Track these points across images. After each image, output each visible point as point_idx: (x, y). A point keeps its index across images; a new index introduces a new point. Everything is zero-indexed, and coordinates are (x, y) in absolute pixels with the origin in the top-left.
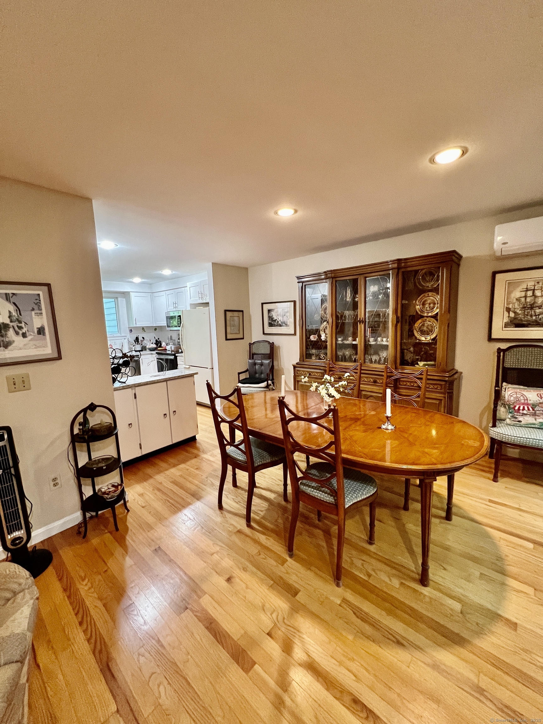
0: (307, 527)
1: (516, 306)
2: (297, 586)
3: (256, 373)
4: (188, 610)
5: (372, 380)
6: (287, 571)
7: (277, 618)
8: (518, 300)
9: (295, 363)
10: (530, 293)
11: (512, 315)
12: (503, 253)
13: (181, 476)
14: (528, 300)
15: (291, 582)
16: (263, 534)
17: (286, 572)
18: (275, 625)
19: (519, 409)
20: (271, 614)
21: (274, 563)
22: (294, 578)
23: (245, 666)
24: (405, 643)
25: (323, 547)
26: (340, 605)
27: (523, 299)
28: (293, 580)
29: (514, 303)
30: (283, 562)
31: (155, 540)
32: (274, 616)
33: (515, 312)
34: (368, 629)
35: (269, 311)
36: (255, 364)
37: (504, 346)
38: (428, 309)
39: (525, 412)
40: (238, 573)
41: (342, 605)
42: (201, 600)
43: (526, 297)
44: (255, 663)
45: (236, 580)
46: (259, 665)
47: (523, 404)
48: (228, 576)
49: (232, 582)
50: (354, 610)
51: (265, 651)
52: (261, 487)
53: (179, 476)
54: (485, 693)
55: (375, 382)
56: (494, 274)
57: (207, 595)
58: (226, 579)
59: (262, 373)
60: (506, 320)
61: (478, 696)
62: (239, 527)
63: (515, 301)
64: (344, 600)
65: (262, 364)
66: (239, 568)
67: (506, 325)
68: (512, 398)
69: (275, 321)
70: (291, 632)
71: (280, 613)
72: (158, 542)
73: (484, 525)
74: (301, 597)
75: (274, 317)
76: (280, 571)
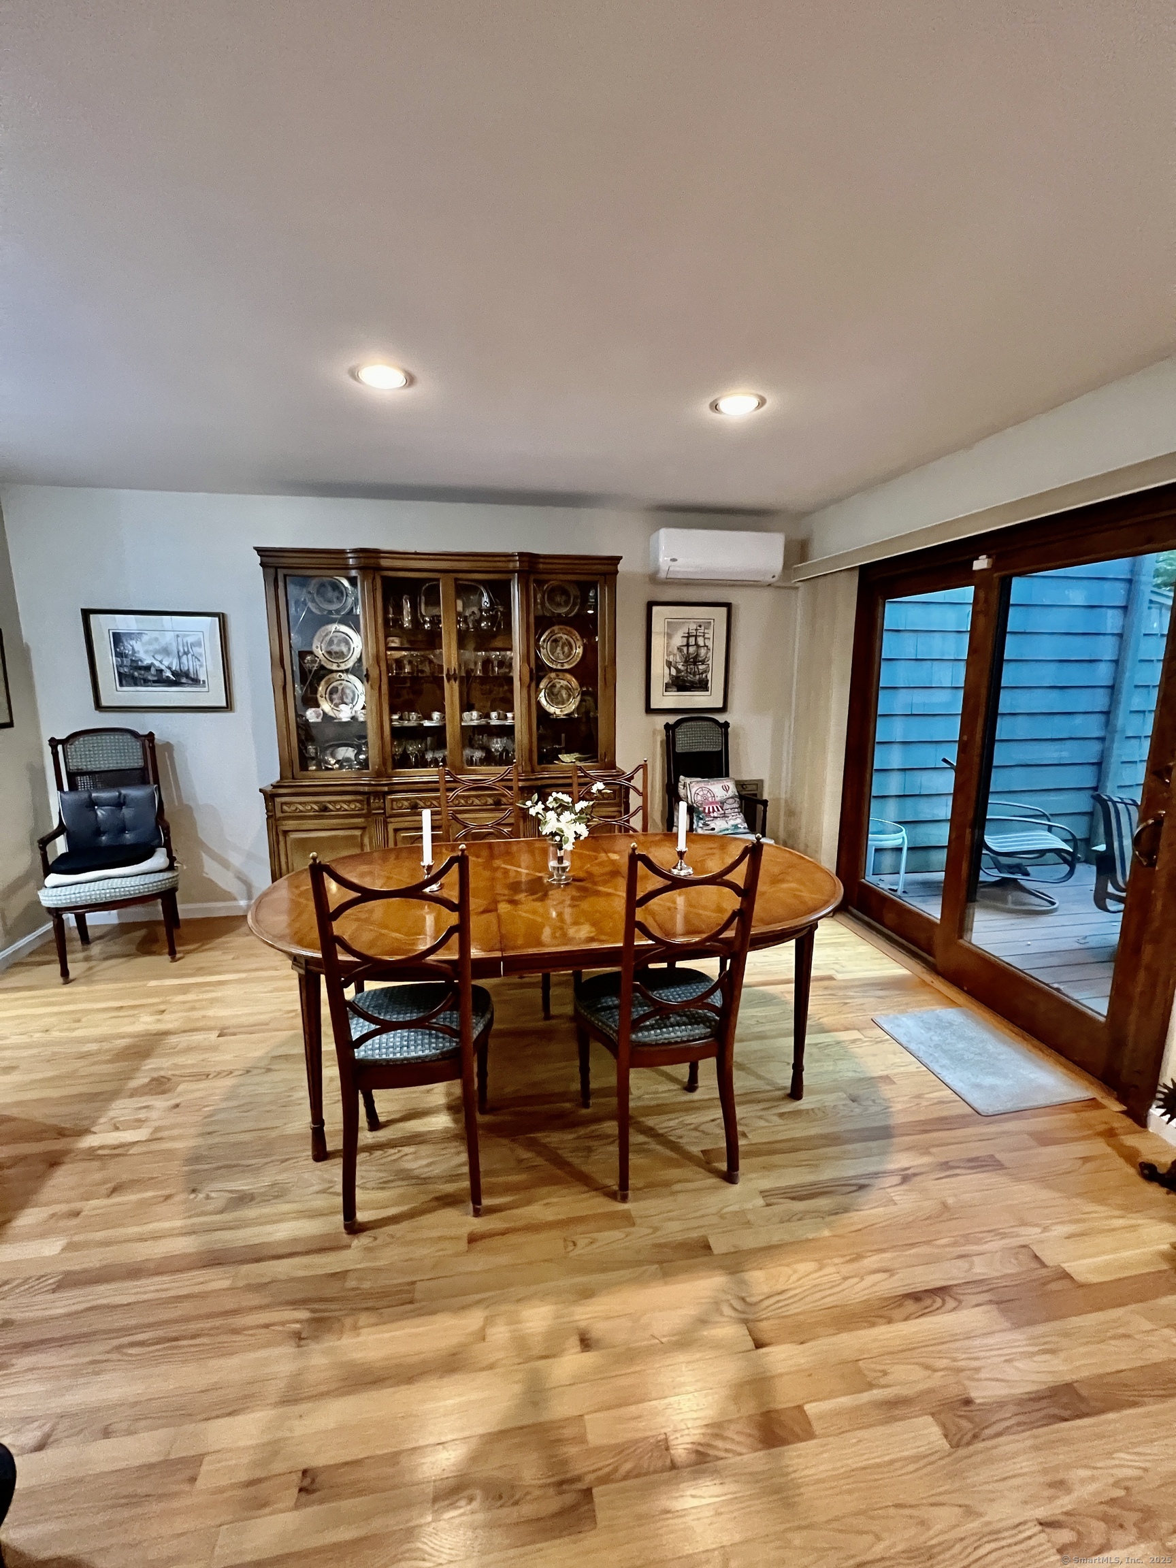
0: (582, 1131)
1: (678, 660)
2: (694, 1235)
3: (98, 832)
4: (594, 1491)
5: (490, 801)
6: (651, 1227)
7: (735, 1310)
8: (679, 649)
9: (267, 784)
10: (692, 641)
11: (674, 672)
12: (669, 576)
13: (70, 1247)
14: (692, 650)
15: (680, 1237)
16: (529, 1202)
17: (650, 1231)
18: (745, 1322)
19: (709, 812)
20: (722, 1314)
21: (617, 1234)
22: (675, 1226)
23: (797, 1429)
24: (862, 1182)
25: (645, 1143)
26: (768, 1205)
27: (685, 649)
28: (674, 1230)
29: (674, 655)
30: (628, 1220)
31: (259, 1474)
32: (727, 1311)
33: (677, 669)
34: (823, 1203)
35: (117, 638)
36: (92, 804)
37: (672, 719)
38: (561, 656)
39: (715, 814)
40: (586, 1314)
41: (768, 1202)
42: (590, 1437)
43: (688, 645)
44: (800, 1408)
45: (599, 1329)
46: (807, 1403)
47: (711, 803)
48: (574, 1341)
49: (598, 1341)
50: (789, 1195)
51: (787, 1374)
52: (392, 1117)
53: (64, 1249)
54: (950, 1164)
55: (498, 803)
56: (650, 605)
57: (586, 1417)
58: (579, 1349)
59: (123, 829)
60: (667, 680)
61: (948, 1173)
62: (464, 1231)
63: (675, 651)
64: (764, 1193)
65: (120, 803)
66: (575, 1302)
67: (668, 687)
68: (699, 798)
69: (148, 668)
70: (774, 1307)
71: (729, 1297)
72: (278, 1467)
73: (754, 986)
74: (719, 1245)
75: (141, 655)
76: (640, 1237)
